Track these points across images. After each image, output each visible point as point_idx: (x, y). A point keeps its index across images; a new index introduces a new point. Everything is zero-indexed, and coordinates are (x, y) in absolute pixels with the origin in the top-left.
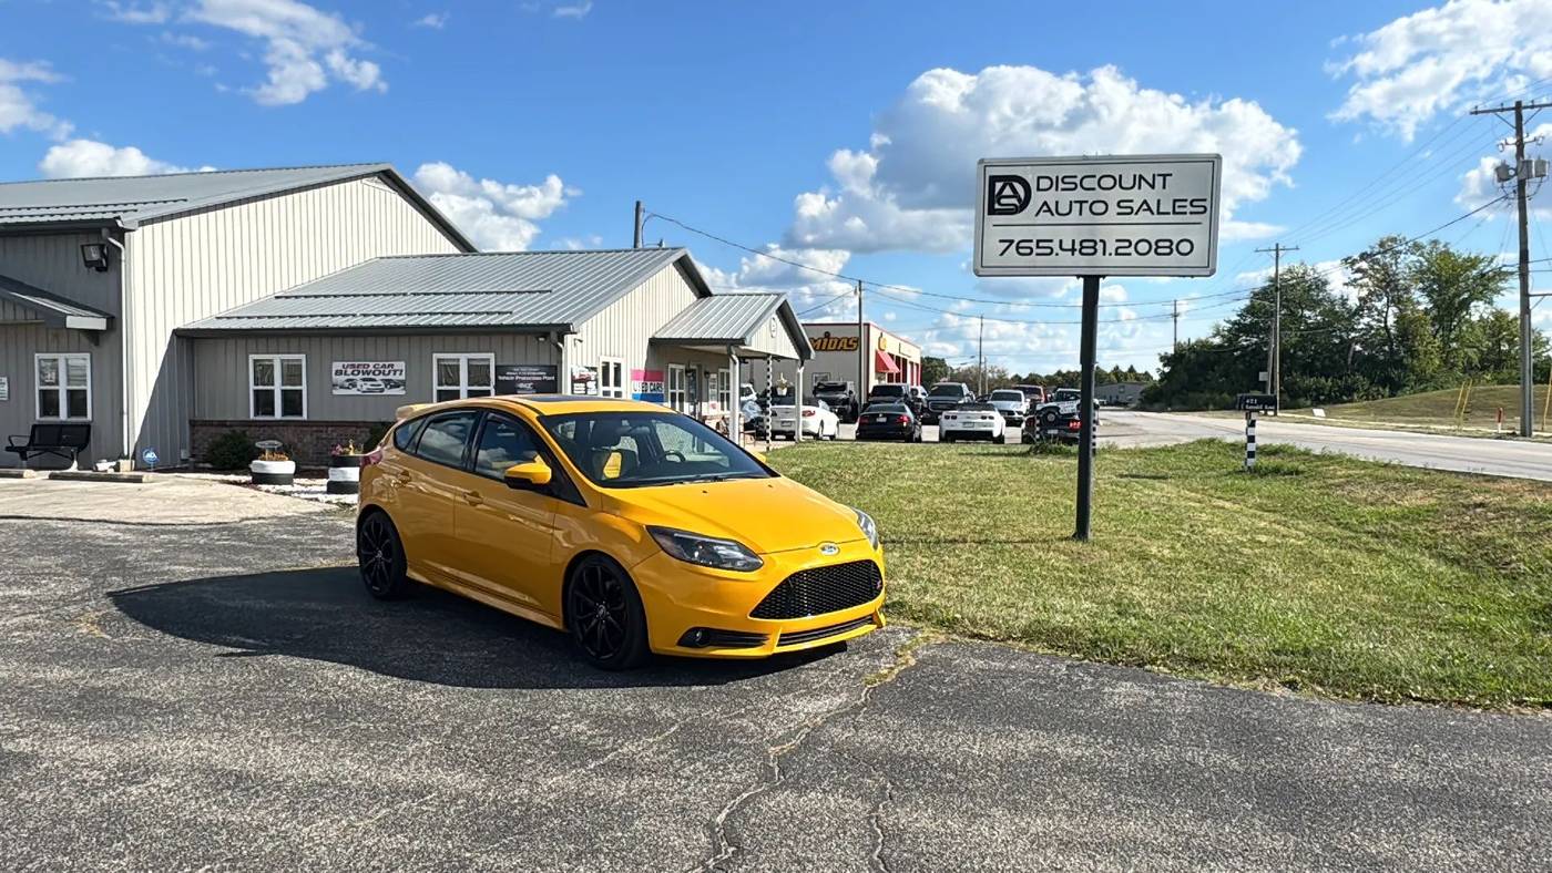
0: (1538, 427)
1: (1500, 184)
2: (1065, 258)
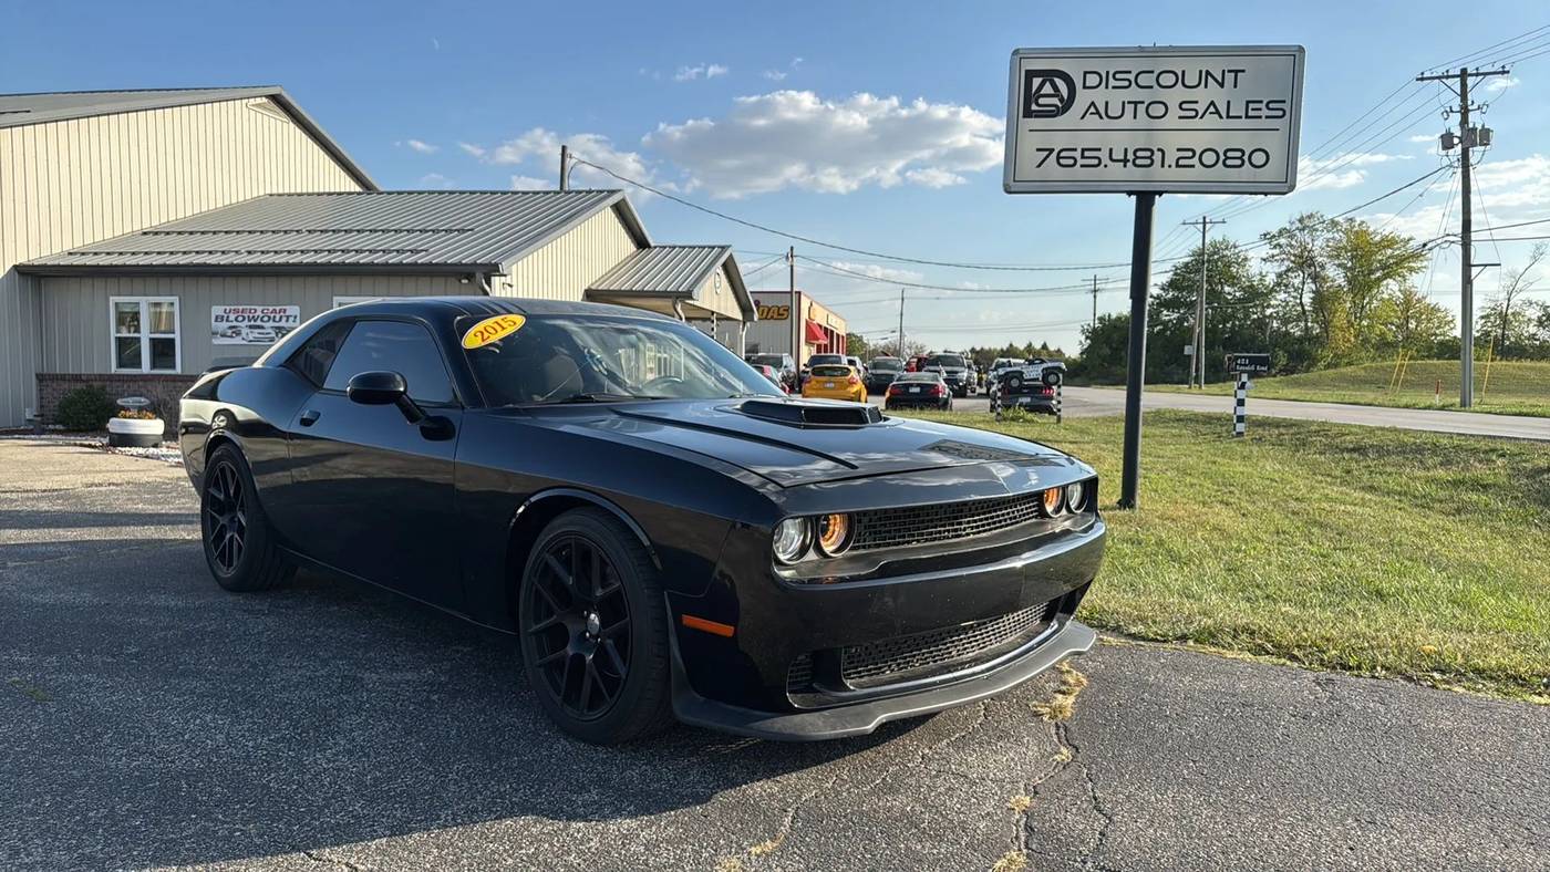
0: (1478, 398)
1: (1444, 152)
2: (1116, 171)
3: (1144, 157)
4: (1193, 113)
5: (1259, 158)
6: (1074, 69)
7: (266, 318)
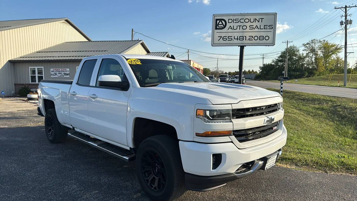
0: (348, 84)
1: (341, 26)
3: (242, 38)
4: (252, 28)
5: (267, 38)
6: (226, 19)
7: (62, 71)
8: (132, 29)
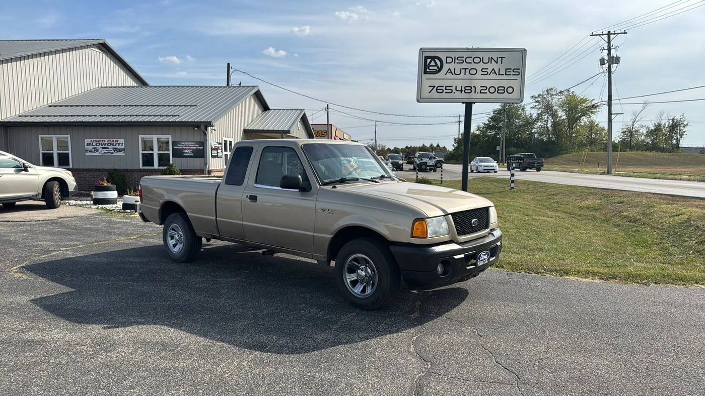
0: (614, 170)
1: (601, 67)
2: (458, 95)
3: (468, 89)
4: (486, 73)
5: (510, 90)
6: (443, 56)
7: (109, 144)
8: (229, 64)
